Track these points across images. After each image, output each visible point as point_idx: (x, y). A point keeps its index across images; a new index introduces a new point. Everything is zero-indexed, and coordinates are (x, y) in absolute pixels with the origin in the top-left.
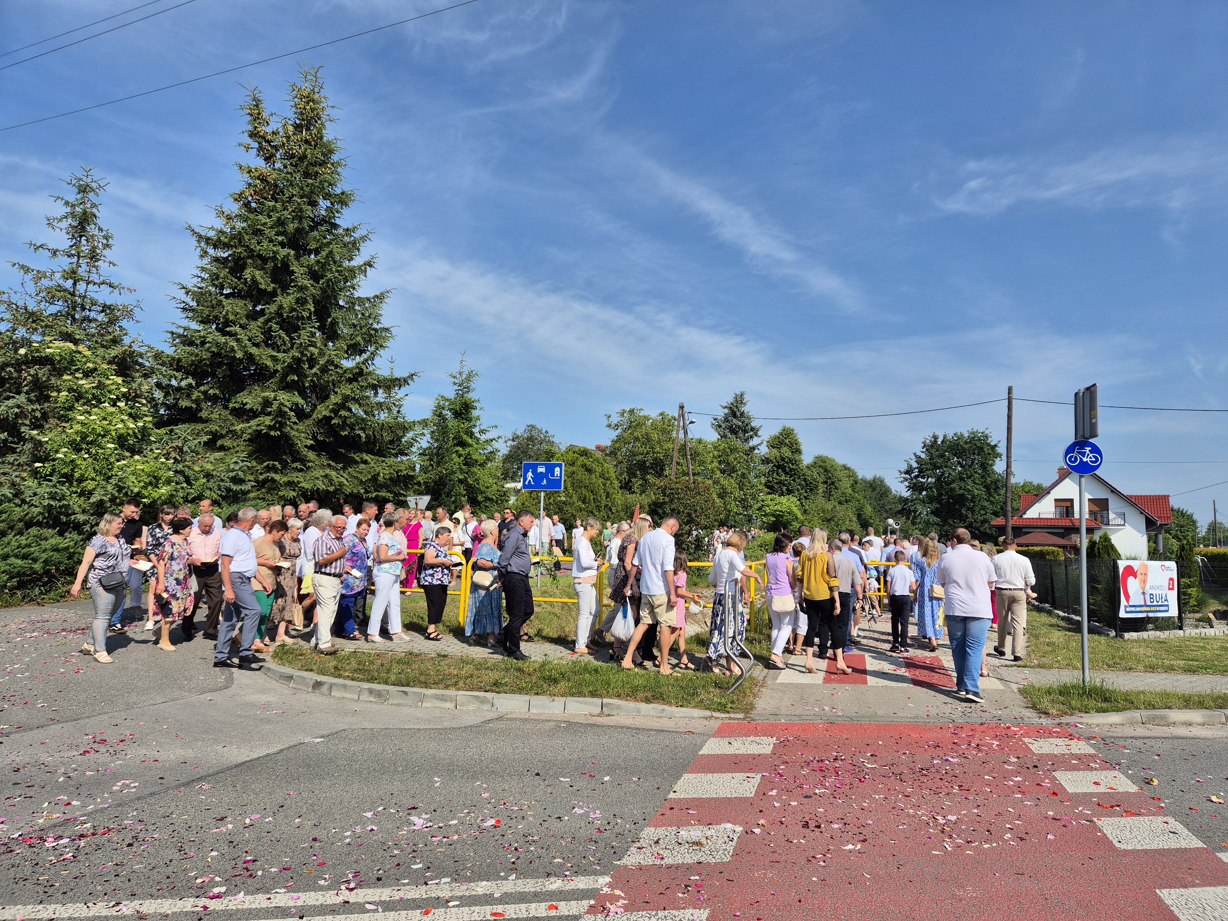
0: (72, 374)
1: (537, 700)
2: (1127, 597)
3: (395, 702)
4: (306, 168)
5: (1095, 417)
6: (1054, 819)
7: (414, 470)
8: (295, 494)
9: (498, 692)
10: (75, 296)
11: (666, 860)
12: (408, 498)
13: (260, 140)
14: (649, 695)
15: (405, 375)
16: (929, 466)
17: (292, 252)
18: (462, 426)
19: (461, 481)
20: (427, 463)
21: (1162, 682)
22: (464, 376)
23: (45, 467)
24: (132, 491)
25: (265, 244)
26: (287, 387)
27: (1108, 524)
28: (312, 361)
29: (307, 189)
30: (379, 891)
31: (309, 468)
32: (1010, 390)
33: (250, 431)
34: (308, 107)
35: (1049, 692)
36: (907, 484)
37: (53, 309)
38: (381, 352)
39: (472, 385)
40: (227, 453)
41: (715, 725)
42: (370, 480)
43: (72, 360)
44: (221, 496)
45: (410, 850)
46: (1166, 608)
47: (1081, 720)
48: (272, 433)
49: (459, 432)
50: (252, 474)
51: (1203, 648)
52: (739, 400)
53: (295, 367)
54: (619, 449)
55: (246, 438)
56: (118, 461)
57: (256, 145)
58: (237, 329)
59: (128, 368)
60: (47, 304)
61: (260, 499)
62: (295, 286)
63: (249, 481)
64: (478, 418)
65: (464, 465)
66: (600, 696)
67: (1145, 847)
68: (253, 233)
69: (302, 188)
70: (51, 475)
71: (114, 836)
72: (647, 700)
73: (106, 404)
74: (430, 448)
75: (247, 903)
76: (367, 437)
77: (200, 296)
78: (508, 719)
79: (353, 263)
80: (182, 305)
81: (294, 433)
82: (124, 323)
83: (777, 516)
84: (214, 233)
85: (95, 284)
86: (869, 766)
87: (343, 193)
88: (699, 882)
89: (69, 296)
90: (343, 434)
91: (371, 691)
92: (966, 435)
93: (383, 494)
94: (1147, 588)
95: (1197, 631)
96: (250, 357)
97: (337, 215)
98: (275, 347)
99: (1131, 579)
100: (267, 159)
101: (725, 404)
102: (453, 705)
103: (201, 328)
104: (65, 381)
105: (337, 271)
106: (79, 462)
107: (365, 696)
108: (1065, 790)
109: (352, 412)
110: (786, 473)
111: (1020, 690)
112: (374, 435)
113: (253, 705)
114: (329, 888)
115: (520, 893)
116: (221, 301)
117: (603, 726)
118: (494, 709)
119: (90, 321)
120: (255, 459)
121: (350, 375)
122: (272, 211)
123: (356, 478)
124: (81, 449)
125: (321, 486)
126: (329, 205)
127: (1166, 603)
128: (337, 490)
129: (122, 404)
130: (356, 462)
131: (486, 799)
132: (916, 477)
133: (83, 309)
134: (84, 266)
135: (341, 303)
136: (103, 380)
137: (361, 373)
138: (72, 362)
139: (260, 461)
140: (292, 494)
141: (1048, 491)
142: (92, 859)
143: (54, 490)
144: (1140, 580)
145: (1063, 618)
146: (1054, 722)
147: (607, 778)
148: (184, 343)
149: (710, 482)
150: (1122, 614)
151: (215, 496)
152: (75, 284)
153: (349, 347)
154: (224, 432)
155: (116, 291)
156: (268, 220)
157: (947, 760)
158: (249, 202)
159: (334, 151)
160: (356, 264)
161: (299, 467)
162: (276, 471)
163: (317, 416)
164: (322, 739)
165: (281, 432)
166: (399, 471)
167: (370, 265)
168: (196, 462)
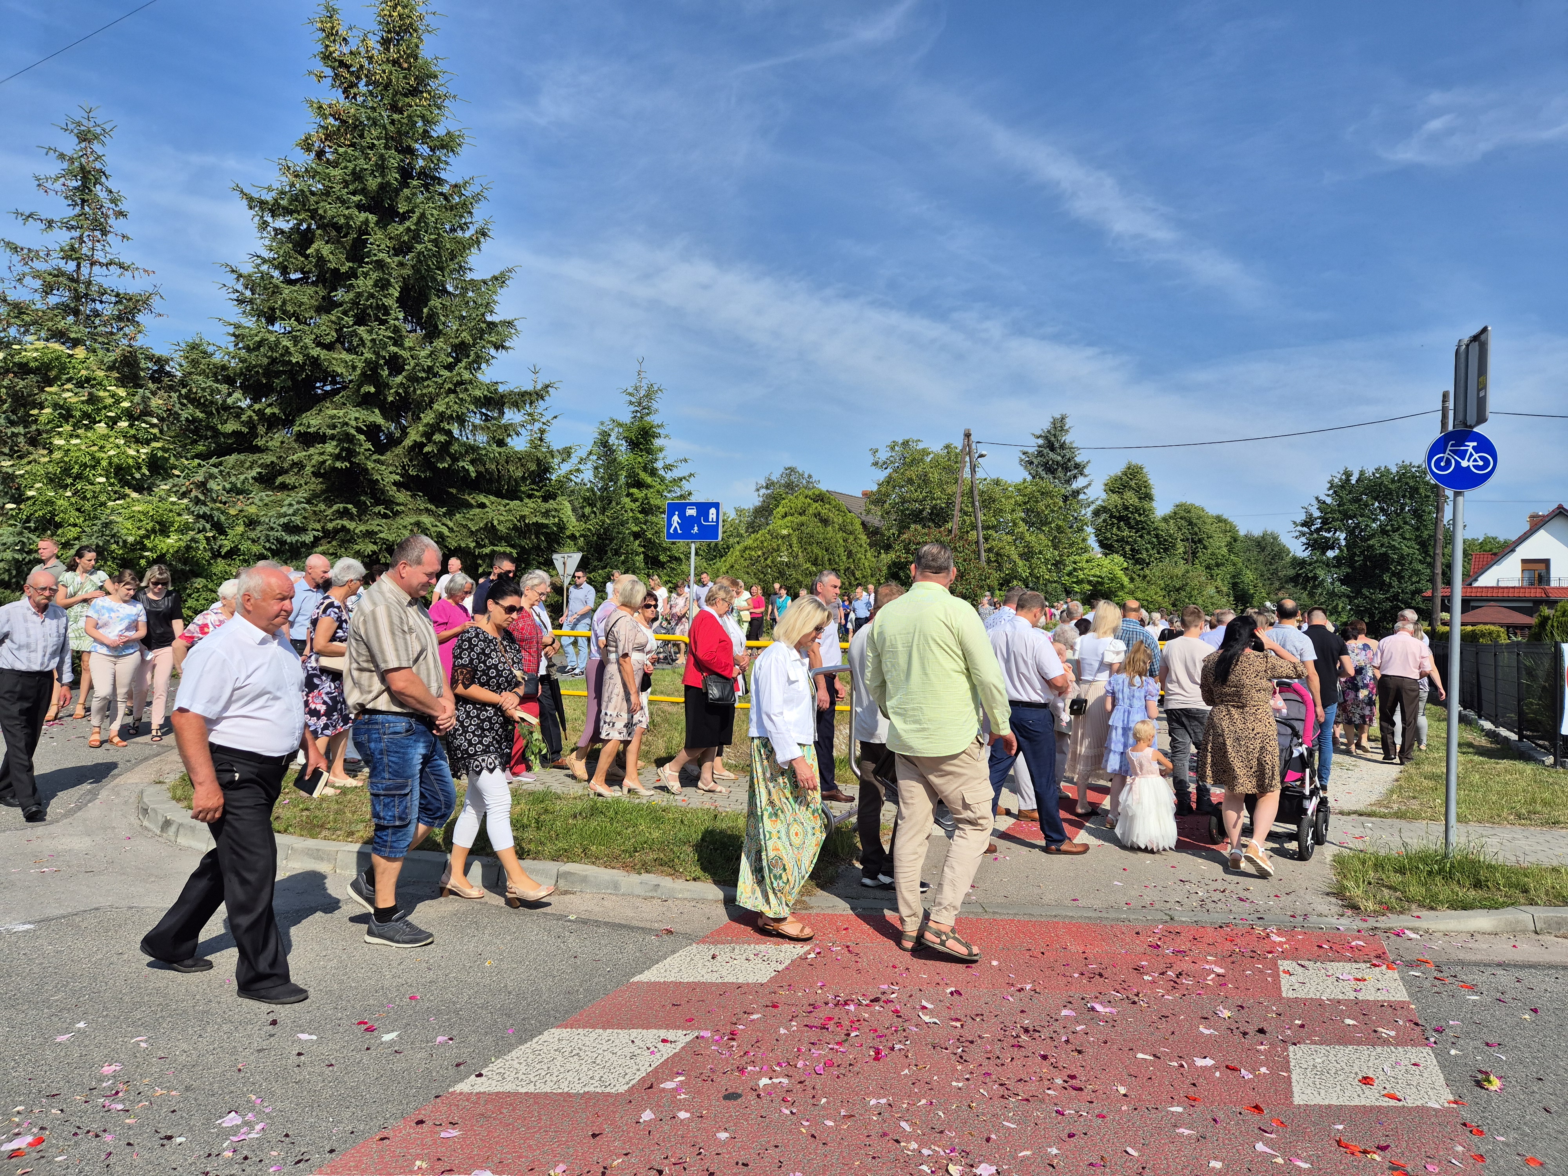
0: (60, 385)
4: (394, 99)
5: (1485, 387)
8: (375, 548)
10: (79, 282)
12: (555, 556)
13: (335, 64)
16: (1337, 515)
18: (640, 459)
19: (635, 535)
22: (642, 393)
23: (20, 509)
26: (366, 401)
28: (395, 367)
33: (313, 462)
34: (395, 14)
35: (1380, 864)
36: (1304, 539)
37: (50, 301)
39: (654, 405)
40: (289, 492)
43: (65, 366)
44: (270, 549)
47: (1416, 923)
48: (338, 465)
49: (634, 468)
50: (319, 521)
52: (1059, 426)
53: (371, 374)
54: (888, 495)
55: (312, 472)
56: (112, 500)
57: (329, 72)
58: (293, 323)
63: (314, 530)
65: (640, 512)
68: (324, 194)
69: (385, 127)
73: (102, 424)
74: (591, 489)
76: (480, 471)
77: (257, 282)
80: (236, 296)
81: (370, 465)
82: (142, 318)
84: (274, 194)
85: (101, 265)
87: (448, 133)
89: (72, 283)
90: (441, 466)
92: (1394, 470)
96: (315, 362)
97: (440, 165)
98: (349, 349)
100: (346, 92)
101: (1038, 433)
104: (51, 394)
106: (58, 502)
108: (1289, 1096)
109: (451, 436)
110: (1131, 527)
111: (1335, 859)
112: (497, 470)
116: (278, 287)
120: (324, 500)
121: (450, 386)
122: (345, 160)
123: (464, 527)
124: (67, 486)
126: (428, 151)
129: (124, 425)
130: (470, 506)
132: (1318, 530)
133: (89, 299)
135: (450, 288)
136: (98, 392)
138: (63, 369)
139: (329, 503)
140: (371, 548)
141: (1511, 548)
146: (1363, 926)
149: (1010, 538)
150: (1565, 729)
151: (261, 550)
152: (79, 266)
154: (286, 466)
155: (128, 274)
156: (338, 173)
158: (322, 152)
159: (436, 77)
160: (468, 234)
161: (383, 511)
162: (351, 518)
163: (408, 442)
164: (32, 926)
165: (351, 462)
166: (523, 517)
167: (484, 234)
168: (235, 503)
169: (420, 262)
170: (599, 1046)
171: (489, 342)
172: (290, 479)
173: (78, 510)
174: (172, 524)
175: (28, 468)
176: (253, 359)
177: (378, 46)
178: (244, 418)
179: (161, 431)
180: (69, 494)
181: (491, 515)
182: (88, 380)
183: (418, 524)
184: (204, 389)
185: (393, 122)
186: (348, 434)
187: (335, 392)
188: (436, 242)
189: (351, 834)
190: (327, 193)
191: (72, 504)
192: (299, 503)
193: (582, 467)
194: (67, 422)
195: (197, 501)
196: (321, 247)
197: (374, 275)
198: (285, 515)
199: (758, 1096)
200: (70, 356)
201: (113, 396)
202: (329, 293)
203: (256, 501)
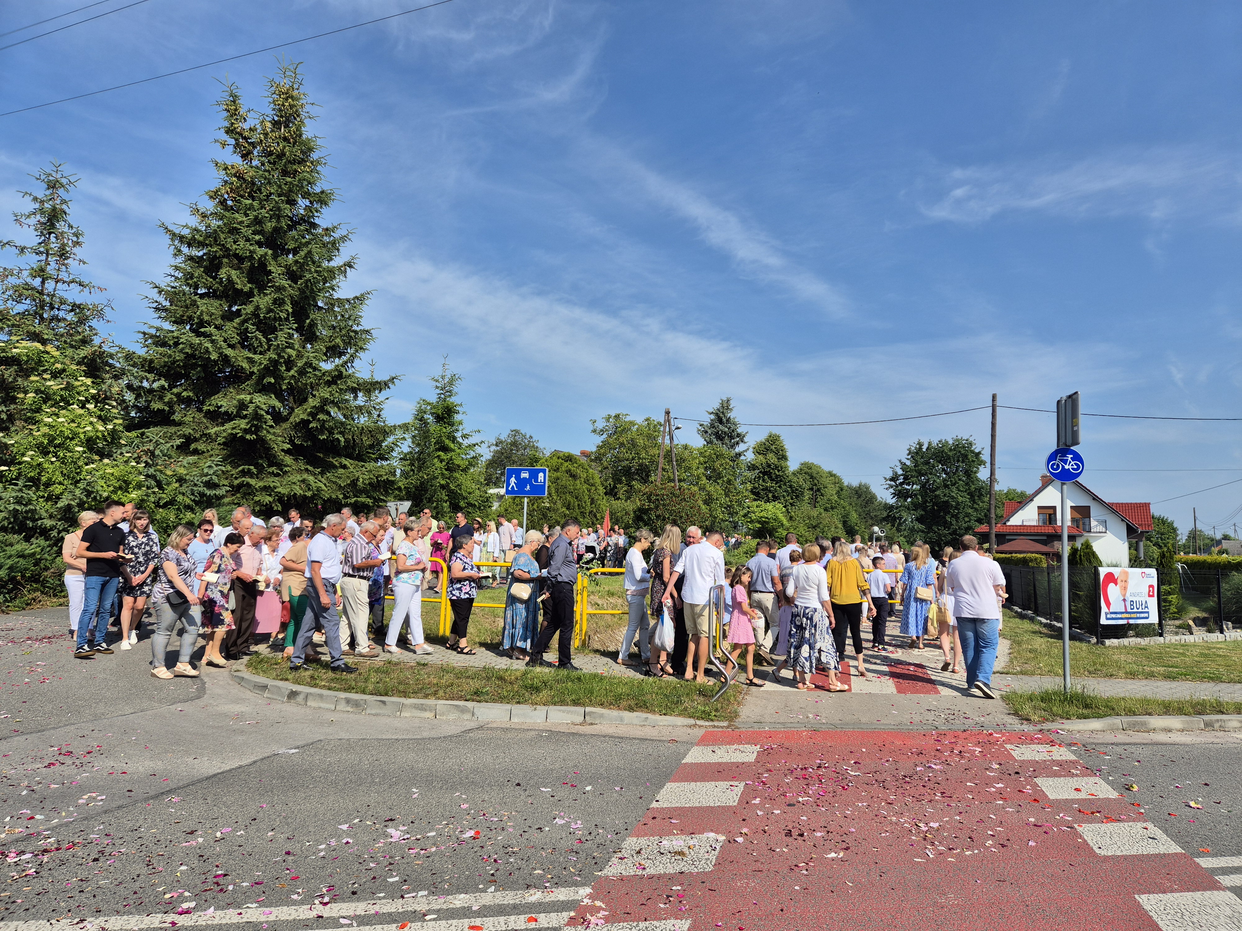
0: (39, 375)
1: (518, 709)
2: (1108, 604)
3: (373, 712)
4: (285, 166)
5: (1077, 425)
6: (1035, 825)
7: (395, 475)
8: (271, 499)
9: (479, 701)
10: (43, 295)
11: (648, 870)
12: (389, 504)
13: (237, 136)
14: (633, 703)
15: (386, 378)
16: (914, 473)
17: (270, 252)
18: (444, 430)
19: (443, 487)
20: (408, 468)
21: (1143, 688)
22: (446, 380)
23: (10, 471)
24: (101, 496)
25: (242, 243)
26: (264, 389)
27: (1090, 531)
28: (290, 364)
29: (286, 188)
30: (353, 905)
31: (285, 473)
32: (994, 397)
33: (225, 434)
34: (287, 104)
35: (1031, 699)
36: (892, 490)
37: (20, 308)
38: (361, 354)
39: (455, 389)
40: (200, 456)
41: (699, 733)
42: (349, 485)
43: (40, 361)
44: (194, 501)
45: (387, 863)
46: (1146, 615)
47: (1063, 726)
48: (248, 437)
49: (441, 436)
50: (227, 479)
51: (1183, 654)
52: (725, 406)
53: (272, 369)
54: (604, 455)
55: (221, 442)
56: (87, 464)
57: (233, 142)
58: (212, 329)
59: (98, 369)
60: (14, 303)
61: (235, 504)
62: (272, 287)
63: (224, 485)
64: (460, 423)
65: (446, 470)
66: (584, 705)
67: (1124, 853)
68: (229, 232)
69: (280, 187)
70: (17, 479)
71: (79, 851)
72: (631, 709)
73: (75, 406)
74: (411, 453)
75: (218, 918)
76: (347, 441)
77: (173, 296)
78: (488, 729)
79: (333, 264)
80: (155, 305)
81: (270, 437)
82: (94, 323)
83: (763, 523)
84: (190, 231)
85: (64, 282)
86: (853, 773)
87: (322, 192)
88: (681, 892)
89: (38, 295)
90: (321, 437)
91: (348, 701)
92: (951, 442)
93: (363, 499)
94: (1128, 594)
95: (1177, 638)
96: (226, 359)
97: (316, 214)
98: (251, 348)
99: (1111, 586)
100: (244, 156)
101: (711, 410)
102: (433, 714)
103: (174, 329)
104: (33, 381)
105: (316, 271)
106: (46, 466)
107: (342, 706)
108: (1046, 796)
109: (330, 416)
110: (772, 480)
111: (1002, 697)
112: (354, 439)
113: (226, 715)
114: (302, 903)
115: (498, 905)
116: (196, 301)
117: (586, 735)
118: (475, 718)
119: (59, 320)
120: (230, 463)
121: (329, 378)
122: (249, 209)
123: (335, 483)
125: (298, 491)
126: (308, 203)
127: (1146, 610)
128: (314, 495)
129: (91, 406)
130: (335, 467)
131: (466, 810)
132: (901, 484)
133: (52, 308)
134: (53, 264)
135: (320, 304)
136: (72, 381)
137: (340, 376)
139: (235, 466)
140: (269, 499)
141: (1031, 499)
142: (56, 874)
143: (20, 494)
144: (1121, 587)
145: (1045, 625)
146: (1036, 728)
147: (589, 788)
148: (156, 344)
149: (696, 488)
150: (1103, 621)
151: (188, 501)
152: (43, 282)
153: (328, 349)
154: (198, 436)
155: (86, 290)
156: (245, 219)
157: (930, 767)
158: (225, 200)
159: (313, 149)
160: (335, 265)
161: (275, 471)
162: (251, 475)
163: (295, 419)
164: (297, 750)
165: (257, 435)
166: (379, 476)
168: (168, 467)
170: (702, 788)
171: (357, 346)
172: (201, 446)
173: (61, 472)
174: (132, 482)
175: (16, 438)
177: (271, 126)
178: (166, 399)
180: (53, 459)
181: (356, 474)
182: (62, 372)
183: (304, 481)
184: (137, 378)
185: (286, 183)
186: (256, 414)
191: (56, 467)
192: (214, 465)
193: (406, 436)
194: (48, 403)
195: (147, 464)
196: (228, 272)
197: (273, 296)
198: (206, 475)
199: (803, 804)
200: (43, 352)
201: (83, 385)
202: (232, 307)
203: (182, 463)
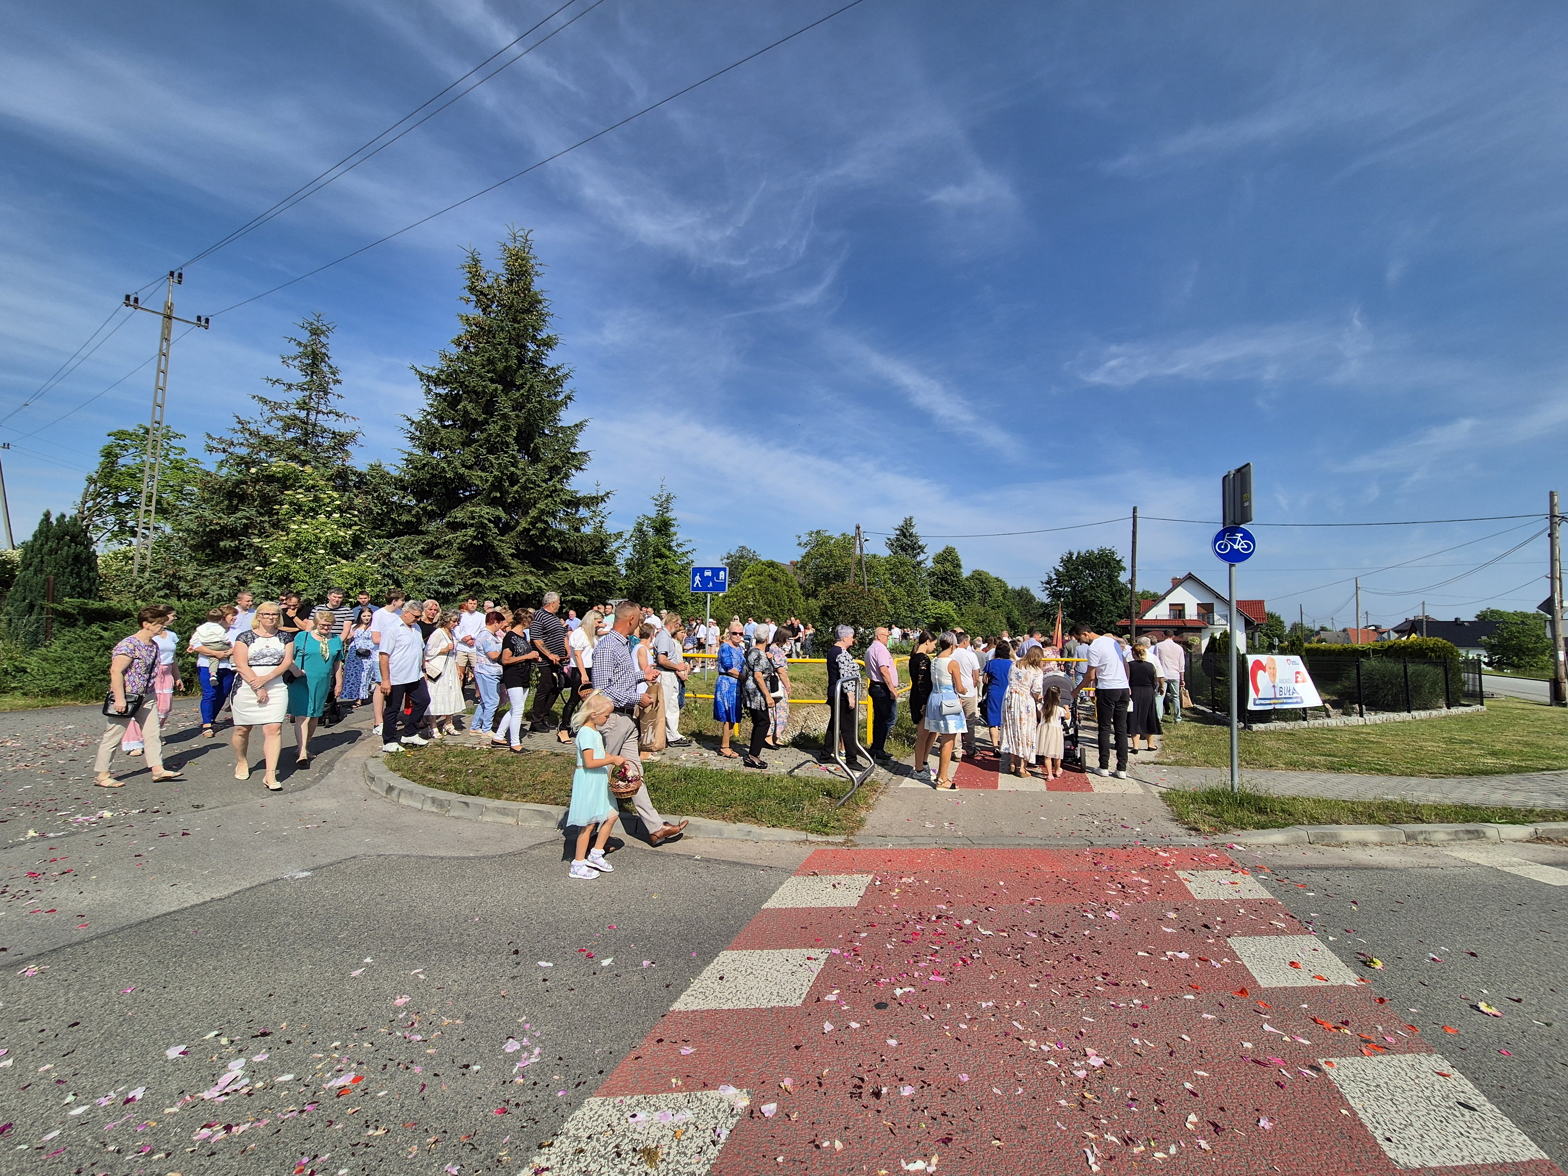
2: (1257, 690)
3: (456, 814)
5: (1249, 500)
10: (308, 424)
13: (478, 293)
14: (741, 811)
16: (1066, 578)
17: (500, 387)
18: (662, 540)
19: (659, 588)
20: (629, 572)
22: (664, 499)
23: (265, 570)
26: (493, 502)
27: (1214, 624)
28: (513, 480)
32: (1135, 509)
33: (458, 541)
34: (517, 264)
36: (1047, 592)
37: (287, 436)
38: (576, 472)
39: (671, 506)
48: (475, 542)
49: (658, 546)
50: (462, 579)
52: (908, 523)
53: (497, 485)
54: (807, 563)
55: (456, 547)
57: (474, 298)
60: (284, 431)
63: (457, 584)
65: (662, 573)
73: (322, 516)
74: (632, 559)
76: (565, 548)
77: (423, 426)
79: (556, 397)
80: (409, 435)
81: (496, 543)
82: (348, 446)
83: (936, 618)
84: (436, 371)
85: (324, 413)
87: (549, 336)
89: (303, 424)
90: (540, 544)
92: (1096, 552)
93: (580, 597)
94: (1276, 681)
96: (461, 477)
97: (543, 356)
98: (483, 469)
99: (1260, 673)
100: (484, 310)
101: (897, 527)
102: (515, 820)
104: (288, 496)
106: (293, 566)
108: (1255, 981)
109: (548, 525)
110: (949, 584)
111: (1161, 796)
112: (573, 547)
120: (465, 566)
122: (484, 351)
124: (298, 555)
125: (519, 589)
126: (536, 347)
127: (1304, 695)
128: (535, 594)
129: (336, 516)
130: (558, 569)
132: (1055, 586)
133: (314, 435)
134: (315, 398)
135: (547, 432)
136: (321, 494)
137: (556, 491)
138: (297, 479)
139: (468, 567)
141: (1163, 597)
144: (1270, 674)
147: (606, 962)
148: (409, 467)
149: (883, 591)
150: (1251, 707)
152: (308, 414)
154: (440, 543)
155: (341, 420)
156: (479, 359)
158: (466, 345)
159: (541, 303)
160: (559, 399)
161: (503, 573)
162: (483, 577)
163: (519, 528)
164: (309, 874)
165: (484, 541)
166: (592, 577)
167: (570, 399)
168: (406, 568)
169: (529, 414)
170: (765, 965)
171: (573, 465)
172: (443, 552)
173: (305, 571)
174: (367, 580)
175: (271, 544)
176: (421, 475)
177: (505, 283)
178: (413, 512)
179: (360, 520)
180: (300, 561)
181: (572, 575)
182: (313, 487)
183: (526, 581)
184: (388, 494)
185: (514, 329)
186: (482, 523)
187: (472, 497)
188: (539, 402)
189: (525, 795)
190: (471, 372)
191: (302, 567)
192: (449, 567)
193: (626, 544)
194: (299, 513)
195: (384, 566)
196: (465, 404)
197: (500, 423)
198: (440, 575)
199: (900, 1004)
200: (302, 471)
201: (330, 498)
202: (470, 434)
203: (422, 566)
